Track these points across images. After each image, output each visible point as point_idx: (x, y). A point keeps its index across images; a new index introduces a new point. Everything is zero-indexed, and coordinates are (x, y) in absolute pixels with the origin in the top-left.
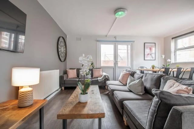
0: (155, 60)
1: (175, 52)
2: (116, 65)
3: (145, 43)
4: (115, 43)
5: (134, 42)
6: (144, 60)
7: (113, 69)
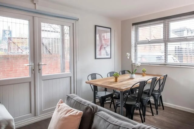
0: (110, 58)
1: (136, 46)
2: (38, 74)
3: (96, 26)
4: (33, 17)
5: (78, 20)
6: (96, 58)
7: (28, 84)
